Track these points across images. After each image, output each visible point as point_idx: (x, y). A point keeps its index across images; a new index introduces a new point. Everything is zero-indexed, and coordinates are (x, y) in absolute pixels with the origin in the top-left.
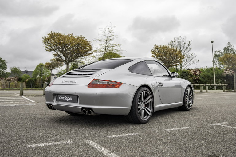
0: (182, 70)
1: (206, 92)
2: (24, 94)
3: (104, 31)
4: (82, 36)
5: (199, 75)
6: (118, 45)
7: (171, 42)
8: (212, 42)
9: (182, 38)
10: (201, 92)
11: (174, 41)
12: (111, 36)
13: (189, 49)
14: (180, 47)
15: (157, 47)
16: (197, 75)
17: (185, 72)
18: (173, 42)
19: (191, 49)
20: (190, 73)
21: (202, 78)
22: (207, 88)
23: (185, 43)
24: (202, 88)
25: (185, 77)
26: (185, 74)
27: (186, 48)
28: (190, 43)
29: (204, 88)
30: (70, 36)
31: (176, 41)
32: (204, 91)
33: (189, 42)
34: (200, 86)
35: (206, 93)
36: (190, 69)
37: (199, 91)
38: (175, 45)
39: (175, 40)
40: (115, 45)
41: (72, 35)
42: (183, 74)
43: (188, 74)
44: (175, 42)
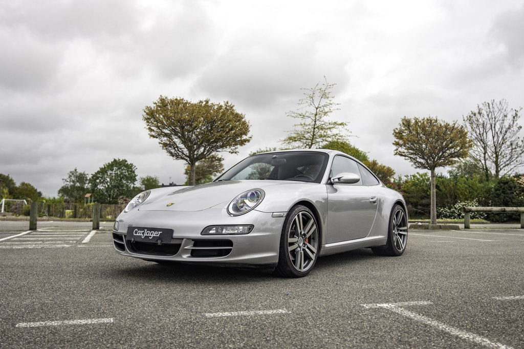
0: (500, 177)
2: (100, 228)
3: (312, 93)
4: (227, 103)
6: (341, 124)
7: (472, 115)
9: (498, 103)
10: (523, 227)
11: (477, 111)
12: (325, 106)
13: (515, 127)
14: (493, 126)
15: (407, 123)
17: (506, 183)
18: (475, 115)
19: (521, 127)
20: (520, 184)
23: (505, 116)
25: (507, 193)
26: (507, 185)
27: (507, 126)
28: (516, 115)
30: (204, 103)
31: (484, 112)
33: (514, 112)
34: (519, 213)
36: (520, 175)
38: (480, 120)
39: (479, 110)
40: (335, 123)
41: (207, 102)
42: (501, 187)
43: (515, 187)
44: (480, 113)
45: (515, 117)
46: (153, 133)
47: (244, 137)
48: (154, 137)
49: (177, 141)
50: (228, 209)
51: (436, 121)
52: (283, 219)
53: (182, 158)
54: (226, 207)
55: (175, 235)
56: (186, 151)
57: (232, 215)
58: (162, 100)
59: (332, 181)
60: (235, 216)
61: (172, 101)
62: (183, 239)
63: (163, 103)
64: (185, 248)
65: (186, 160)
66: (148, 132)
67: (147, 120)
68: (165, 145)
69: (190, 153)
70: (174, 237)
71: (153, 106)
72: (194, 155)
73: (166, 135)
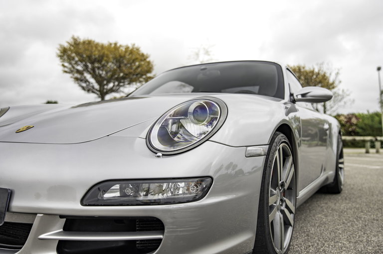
1: (377, 152)
5: (356, 125)
8: (379, 69)
10: (367, 152)
16: (352, 125)
21: (362, 128)
22: (378, 144)
24: (368, 144)
29: (373, 147)
30: (113, 45)
32: (372, 151)
33: (337, 70)
34: (364, 141)
35: (377, 155)
37: (363, 150)
41: (116, 44)
45: (337, 74)
46: (66, 69)
47: (149, 75)
48: (66, 72)
49: (88, 76)
50: (148, 138)
51: (304, 68)
52: (263, 159)
53: (93, 92)
54: (144, 135)
55: (18, 203)
56: (97, 86)
57: (160, 154)
58: (75, 40)
59: (296, 98)
60: (166, 155)
61: (84, 42)
62: (36, 214)
63: (76, 43)
64: (42, 236)
65: (97, 94)
66: (62, 68)
67: (61, 57)
68: (77, 79)
69: (100, 88)
70: (13, 210)
71: (66, 45)
72: (104, 89)
73: (78, 71)
